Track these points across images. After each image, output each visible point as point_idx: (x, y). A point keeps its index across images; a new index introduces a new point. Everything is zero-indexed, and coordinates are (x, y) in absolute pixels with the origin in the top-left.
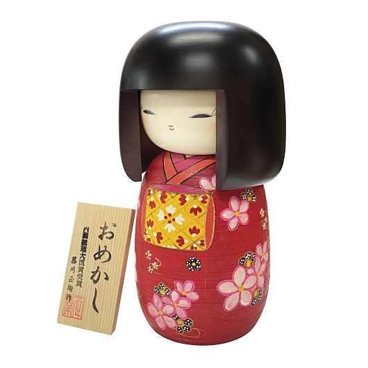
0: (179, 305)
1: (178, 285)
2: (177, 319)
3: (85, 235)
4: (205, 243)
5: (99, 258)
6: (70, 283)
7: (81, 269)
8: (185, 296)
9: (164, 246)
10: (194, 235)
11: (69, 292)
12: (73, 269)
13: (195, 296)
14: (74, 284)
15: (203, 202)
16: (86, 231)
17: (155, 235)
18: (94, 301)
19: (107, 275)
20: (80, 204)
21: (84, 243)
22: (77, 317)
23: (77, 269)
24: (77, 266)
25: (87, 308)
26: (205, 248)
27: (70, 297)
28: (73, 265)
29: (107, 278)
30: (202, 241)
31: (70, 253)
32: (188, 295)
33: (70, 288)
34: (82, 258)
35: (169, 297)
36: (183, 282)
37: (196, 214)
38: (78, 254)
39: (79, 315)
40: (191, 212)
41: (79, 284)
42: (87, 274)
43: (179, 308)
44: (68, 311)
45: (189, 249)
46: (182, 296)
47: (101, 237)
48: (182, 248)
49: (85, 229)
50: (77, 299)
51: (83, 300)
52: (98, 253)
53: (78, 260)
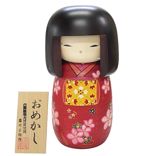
0: (86, 131)
1: (86, 122)
2: (84, 138)
3: (25, 108)
4: (97, 101)
5: (34, 117)
6: (20, 132)
7: (25, 125)
8: (89, 126)
9: (78, 105)
10: (92, 98)
11: (19, 137)
12: (20, 125)
13: (93, 126)
14: (22, 132)
15: (95, 83)
16: (25, 105)
17: (73, 101)
18: (34, 139)
19: (39, 125)
20: (19, 93)
21: (25, 111)
22: (26, 148)
23: (22, 125)
24: (22, 123)
25: (31, 143)
26: (97, 103)
27: (21, 139)
28: (20, 123)
29: (39, 127)
30: (96, 100)
31: (18, 118)
32: (90, 126)
33: (20, 135)
34: (25, 119)
35: (81, 128)
36: (88, 120)
37: (92, 89)
38: (22, 117)
39: (26, 147)
40: (90, 88)
41: (25, 132)
42: (28, 126)
43: (86, 132)
44: (20, 146)
45: (90, 105)
46: (87, 127)
47: (33, 107)
48: (87, 105)
49: (24, 105)
50: (24, 139)
51: (28, 139)
52: (33, 115)
53: (22, 120)
